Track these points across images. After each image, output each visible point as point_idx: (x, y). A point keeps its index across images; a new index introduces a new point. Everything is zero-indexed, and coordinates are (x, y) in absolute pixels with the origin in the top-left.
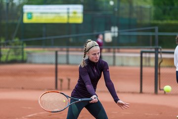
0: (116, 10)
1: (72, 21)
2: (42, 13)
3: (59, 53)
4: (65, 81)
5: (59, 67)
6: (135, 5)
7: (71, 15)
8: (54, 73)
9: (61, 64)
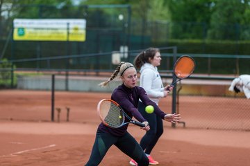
0: (126, 25)
1: (72, 39)
2: (36, 29)
3: (56, 77)
4: (64, 111)
5: (56, 93)
6: (149, 20)
7: (71, 31)
8: (50, 102)
9: (58, 90)
